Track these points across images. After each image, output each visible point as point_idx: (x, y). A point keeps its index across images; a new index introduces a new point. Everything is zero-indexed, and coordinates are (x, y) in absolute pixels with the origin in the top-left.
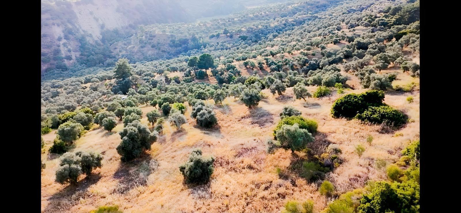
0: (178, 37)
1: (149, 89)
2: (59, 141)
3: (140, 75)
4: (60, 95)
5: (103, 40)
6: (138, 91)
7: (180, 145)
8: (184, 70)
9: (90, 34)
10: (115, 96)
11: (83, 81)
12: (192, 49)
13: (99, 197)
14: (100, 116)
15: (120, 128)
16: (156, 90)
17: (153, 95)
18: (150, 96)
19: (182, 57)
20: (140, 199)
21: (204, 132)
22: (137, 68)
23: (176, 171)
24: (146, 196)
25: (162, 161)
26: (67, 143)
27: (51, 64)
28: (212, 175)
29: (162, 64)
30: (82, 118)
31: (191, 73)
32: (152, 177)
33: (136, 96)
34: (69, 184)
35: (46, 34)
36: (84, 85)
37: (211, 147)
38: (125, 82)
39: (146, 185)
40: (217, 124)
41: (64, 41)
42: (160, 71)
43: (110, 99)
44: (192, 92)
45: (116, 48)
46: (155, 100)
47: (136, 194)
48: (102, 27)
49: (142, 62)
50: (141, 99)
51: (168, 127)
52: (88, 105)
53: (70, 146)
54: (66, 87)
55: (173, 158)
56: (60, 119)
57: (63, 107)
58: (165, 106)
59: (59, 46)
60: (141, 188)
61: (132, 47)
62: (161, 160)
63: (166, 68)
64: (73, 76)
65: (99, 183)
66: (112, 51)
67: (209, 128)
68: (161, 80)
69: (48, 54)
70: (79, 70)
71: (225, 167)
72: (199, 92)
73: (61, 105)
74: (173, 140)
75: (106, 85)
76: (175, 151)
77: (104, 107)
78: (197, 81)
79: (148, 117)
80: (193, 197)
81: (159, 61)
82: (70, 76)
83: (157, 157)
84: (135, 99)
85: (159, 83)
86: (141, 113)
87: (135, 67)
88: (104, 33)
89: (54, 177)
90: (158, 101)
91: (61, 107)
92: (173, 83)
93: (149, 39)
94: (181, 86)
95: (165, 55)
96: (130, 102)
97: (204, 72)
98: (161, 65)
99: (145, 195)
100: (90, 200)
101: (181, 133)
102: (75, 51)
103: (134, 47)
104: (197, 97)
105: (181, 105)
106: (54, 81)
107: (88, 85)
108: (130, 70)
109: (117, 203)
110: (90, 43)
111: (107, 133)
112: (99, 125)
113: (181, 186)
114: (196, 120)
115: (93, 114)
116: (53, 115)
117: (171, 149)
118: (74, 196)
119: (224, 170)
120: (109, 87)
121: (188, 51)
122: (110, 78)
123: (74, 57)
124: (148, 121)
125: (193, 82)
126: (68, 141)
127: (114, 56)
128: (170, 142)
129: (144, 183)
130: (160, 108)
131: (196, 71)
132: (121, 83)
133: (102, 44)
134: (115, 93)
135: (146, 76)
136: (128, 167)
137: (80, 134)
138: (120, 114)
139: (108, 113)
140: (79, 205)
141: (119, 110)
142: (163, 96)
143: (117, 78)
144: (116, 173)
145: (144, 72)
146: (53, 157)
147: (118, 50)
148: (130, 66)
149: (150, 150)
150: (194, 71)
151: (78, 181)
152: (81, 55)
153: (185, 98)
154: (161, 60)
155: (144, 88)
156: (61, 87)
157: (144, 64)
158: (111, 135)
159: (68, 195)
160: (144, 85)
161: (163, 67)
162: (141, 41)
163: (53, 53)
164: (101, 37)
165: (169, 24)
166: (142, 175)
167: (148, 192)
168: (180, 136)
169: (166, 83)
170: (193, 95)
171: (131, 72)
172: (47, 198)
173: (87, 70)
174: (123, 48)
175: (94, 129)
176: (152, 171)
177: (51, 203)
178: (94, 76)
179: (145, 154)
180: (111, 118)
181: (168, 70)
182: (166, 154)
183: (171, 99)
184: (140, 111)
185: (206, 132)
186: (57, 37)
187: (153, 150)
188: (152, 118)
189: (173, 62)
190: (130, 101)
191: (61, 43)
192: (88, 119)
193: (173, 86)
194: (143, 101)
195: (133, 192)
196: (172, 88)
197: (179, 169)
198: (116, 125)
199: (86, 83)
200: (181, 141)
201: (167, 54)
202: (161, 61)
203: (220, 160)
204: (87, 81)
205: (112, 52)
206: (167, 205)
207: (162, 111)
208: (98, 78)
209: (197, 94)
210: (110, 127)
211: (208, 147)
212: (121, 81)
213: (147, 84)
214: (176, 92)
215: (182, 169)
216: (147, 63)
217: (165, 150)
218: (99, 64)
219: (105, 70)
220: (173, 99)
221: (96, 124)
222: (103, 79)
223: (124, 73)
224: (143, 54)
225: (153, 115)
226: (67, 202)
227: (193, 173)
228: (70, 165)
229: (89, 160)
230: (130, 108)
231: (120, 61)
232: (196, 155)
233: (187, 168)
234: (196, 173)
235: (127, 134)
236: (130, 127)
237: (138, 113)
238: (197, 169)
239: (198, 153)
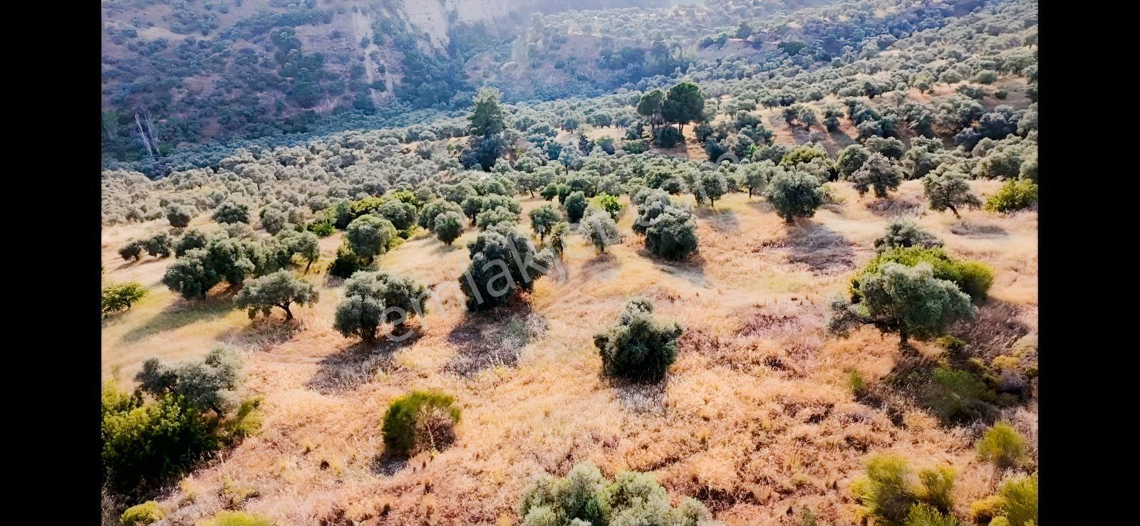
0: (622, 42)
1: (541, 162)
2: (347, 252)
3: (524, 129)
4: (356, 162)
5: (452, 49)
6: (516, 163)
7: (600, 291)
8: (626, 123)
9: (427, 34)
10: (465, 173)
11: (404, 137)
12: (651, 74)
13: (413, 374)
14: (431, 209)
15: (470, 236)
16: (557, 164)
17: (549, 175)
18: (541, 175)
19: (624, 94)
20: (500, 393)
21: (661, 266)
22: (518, 114)
23: (585, 346)
24: (513, 388)
25: (556, 320)
26: (363, 260)
27: (345, 98)
28: (673, 366)
29: (575, 106)
30: (396, 211)
31: (643, 130)
32: (530, 351)
33: (512, 175)
34: (359, 339)
35: (339, 30)
36: (404, 146)
37: (677, 302)
38: (489, 144)
39: (515, 366)
40: (697, 253)
41: (373, 48)
42: (569, 122)
43: (454, 178)
44: (641, 174)
45: (476, 68)
46: (551, 184)
47: (491, 381)
48: (452, 17)
49: (530, 101)
50: (521, 181)
51: (576, 245)
52: (410, 186)
53: (368, 265)
54: (371, 146)
55: (581, 316)
56: (353, 211)
57: (361, 186)
58: (575, 201)
59: (362, 59)
60: (504, 370)
61: (511, 66)
62: (554, 318)
63: (585, 118)
64: (385, 125)
65: (417, 347)
66: (468, 73)
67: (676, 260)
68: (571, 144)
69: (339, 75)
70: (397, 114)
71: (706, 353)
72: (658, 172)
73: (358, 183)
74: (585, 277)
75: (448, 148)
76: (588, 302)
77: (440, 194)
78: (655, 151)
79: (533, 218)
80: (622, 407)
81: (568, 101)
82: (379, 125)
83: (545, 311)
84: (508, 181)
85: (565, 150)
86: (518, 210)
87: (514, 112)
88: (454, 31)
89: (332, 320)
90: (558, 188)
91: (357, 186)
92: (598, 151)
93: (551, 48)
94: (616, 161)
95: (585, 87)
96: (497, 186)
97: (676, 129)
98: (573, 108)
99: (508, 386)
100: (396, 377)
101: (606, 264)
102: (394, 71)
103: (516, 66)
104: (652, 185)
105: (612, 200)
106: (348, 132)
107: (413, 146)
108: (502, 115)
109: (448, 392)
110: (423, 55)
111: (442, 248)
112: (427, 230)
113: (593, 379)
114: (644, 238)
115: (418, 206)
116: (341, 200)
117: (579, 296)
118: (366, 364)
119: (704, 360)
120: (455, 153)
121: (640, 79)
122: (459, 134)
123: (389, 86)
124: (533, 230)
125: (645, 152)
126: (364, 255)
127: (471, 85)
128: (577, 281)
129: (511, 361)
130: (563, 203)
131: (656, 126)
132: (480, 145)
133: (447, 56)
134: (467, 168)
135: (536, 131)
136: (479, 323)
137: (388, 242)
138: (472, 210)
139: (447, 205)
140: (375, 385)
141: (471, 201)
142: (572, 176)
143: (474, 133)
144: (453, 332)
145: (533, 122)
146: (336, 282)
147: (480, 72)
148: (505, 107)
149: (530, 293)
150: (651, 126)
151: (376, 336)
152: (404, 80)
153: (623, 186)
154: (573, 98)
155: (529, 158)
156: (359, 146)
157: (536, 107)
158: (450, 251)
159: (356, 361)
160: (529, 152)
161: (578, 115)
162: (533, 52)
163: (349, 75)
164: (448, 40)
165: (601, 12)
166: (507, 343)
167: (517, 381)
168: (603, 270)
169: (581, 152)
170: (644, 180)
171: (505, 121)
172: (317, 360)
173: (413, 115)
174: (491, 68)
175: (418, 239)
176: (532, 339)
177: (323, 371)
178: (426, 128)
179: (518, 299)
180: (454, 214)
181: (588, 121)
182: (565, 306)
183: (590, 186)
184: (517, 206)
185: (666, 267)
186: (359, 39)
187: (537, 293)
188: (542, 222)
189: (603, 104)
190: (498, 182)
191: (368, 51)
192: (407, 215)
193: (597, 156)
194: (527, 187)
195: (486, 375)
196: (594, 163)
197: (592, 341)
198: (462, 232)
199: (409, 141)
200: (605, 282)
201: (589, 85)
202: (574, 101)
203: (696, 337)
204: (413, 137)
205: (467, 77)
206: (557, 414)
207: (566, 212)
208: (434, 132)
209: (653, 177)
210: (449, 234)
211: (668, 302)
212: (481, 141)
213: (538, 150)
214: (602, 170)
215: (601, 341)
216: (542, 105)
217: (565, 298)
218: (440, 102)
219: (450, 115)
220: (594, 187)
221: (421, 229)
222: (443, 134)
223: (488, 123)
224: (534, 83)
225: (544, 216)
226: (352, 373)
227: (626, 353)
228: (364, 298)
229: (402, 294)
230: (494, 197)
231: (483, 94)
232: (636, 311)
233: (612, 339)
234: (634, 353)
235: (484, 249)
236: (491, 234)
237: (512, 208)
238: (635, 344)
239: (642, 307)
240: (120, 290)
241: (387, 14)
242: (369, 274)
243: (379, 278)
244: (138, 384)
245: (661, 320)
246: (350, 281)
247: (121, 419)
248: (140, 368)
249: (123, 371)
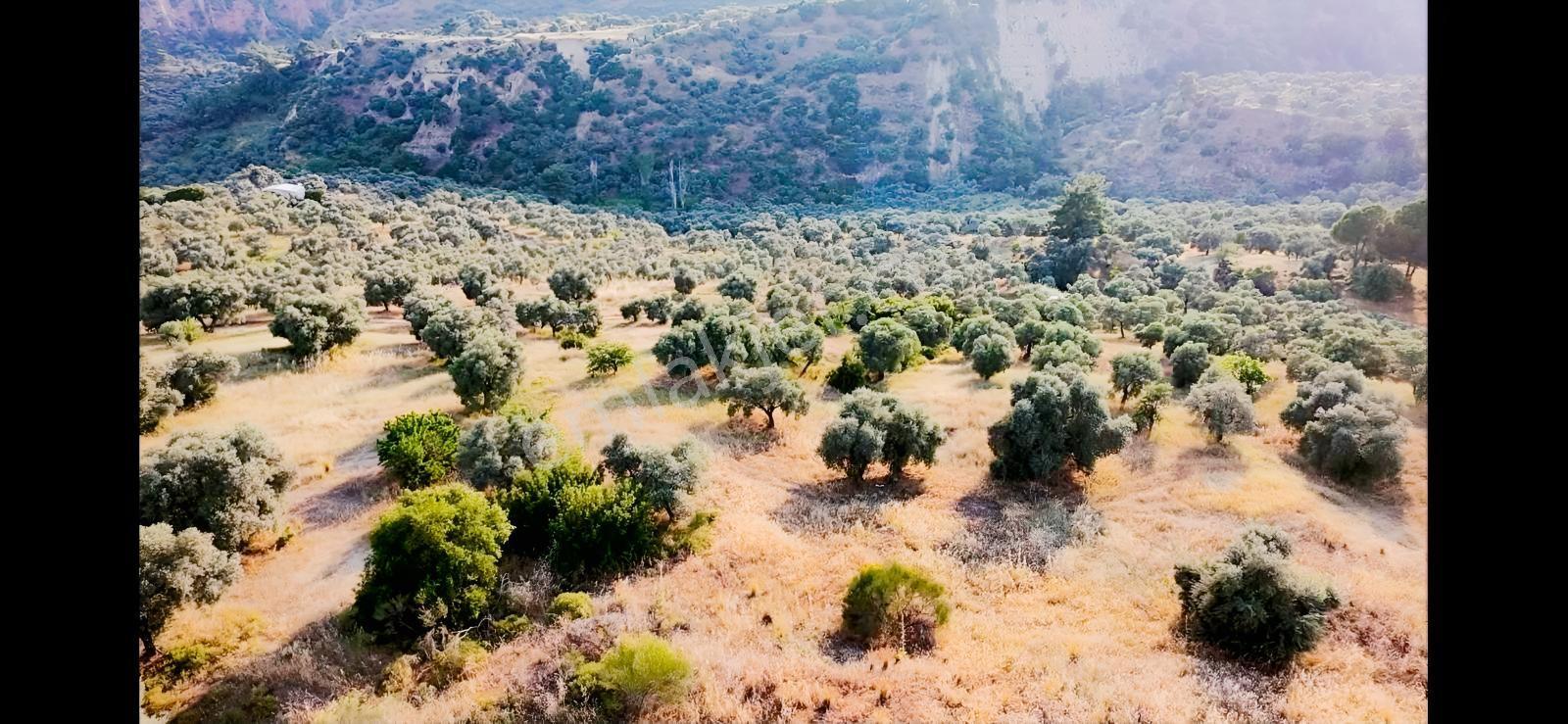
0: (1324, 125)
1: (1146, 289)
2: (854, 360)
3: (1130, 238)
4: (891, 250)
5: (1049, 117)
6: (1108, 285)
7: (1202, 500)
8: (1305, 250)
9: (1019, 94)
10: (1030, 286)
11: (958, 226)
12: (1374, 178)
13: (901, 541)
14: (972, 326)
15: (1017, 374)
16: (1172, 296)
17: (1155, 310)
18: (1143, 309)
19: (1310, 205)
20: (1011, 604)
21: (1321, 489)
22: (1126, 215)
23: (1157, 576)
24: (1030, 605)
25: (1118, 524)
26: (871, 374)
27: (896, 168)
28: (1307, 656)
29: (1222, 216)
30: (926, 320)
31: (1334, 266)
32: (1066, 558)
33: (1096, 301)
34: (843, 474)
35: (909, 82)
36: (954, 238)
37: (1339, 554)
38: (1074, 252)
39: (1042, 572)
40: (1397, 482)
41: (945, 106)
42: (1205, 237)
43: (1012, 290)
44: (1316, 334)
45: (1078, 145)
46: (1156, 323)
47: (1002, 583)
48: (1060, 73)
49: (1148, 199)
50: (1110, 311)
51: (1177, 423)
52: (951, 291)
53: (875, 382)
54: (913, 231)
55: (1162, 530)
56: (873, 309)
57: (889, 280)
58: (1188, 355)
59: (928, 120)
60: (1024, 573)
61: (1131, 146)
62: (1116, 520)
63: (1234, 234)
64: (937, 207)
65: (913, 505)
66: (1064, 151)
67: (1352, 485)
68: (1201, 270)
69: (896, 138)
70: (957, 195)
71: (1378, 655)
72: (1349, 337)
73: (887, 275)
74: (1181, 472)
75: (1014, 250)
76: (1177, 512)
77: (989, 309)
78: (1350, 302)
79: (1116, 368)
80: (1198, 689)
81: (1213, 205)
82: (933, 206)
83: (1105, 505)
84: (1089, 307)
85: (1189, 279)
86: (1096, 351)
87: (1121, 212)
88: (1058, 92)
89: (818, 442)
90: (1166, 331)
91: (885, 280)
92: (1245, 288)
93: (1203, 125)
94: (1275, 306)
95: (1246, 188)
96: (1072, 311)
97: (1398, 273)
98: (1217, 217)
99: (1025, 598)
100: (876, 537)
101: (1222, 461)
102: (965, 139)
103: (1139, 146)
104: (1333, 356)
105: (1254, 366)
106: (890, 210)
107: (969, 239)
108: (1102, 214)
109: (938, 579)
110: (1007, 120)
111: (976, 382)
112: (961, 355)
113: (1161, 631)
114: (1298, 436)
115: (955, 319)
116: (863, 294)
117: (1165, 499)
118: (844, 509)
119: (1371, 665)
120: (1022, 257)
121: (1347, 185)
122: (1032, 231)
123: (954, 157)
124: (1112, 384)
125: (1331, 302)
126: (874, 368)
127: (1064, 167)
128: (1165, 475)
129: (1039, 563)
130: (1168, 356)
131: (1361, 263)
132: (1060, 252)
133: (1041, 126)
134: (1034, 279)
135: (1148, 243)
136: (1004, 497)
137: (907, 359)
138: (1028, 339)
139: (996, 325)
140: (849, 539)
141: (1030, 327)
142: (1193, 317)
143: (1055, 233)
144: (965, 499)
145: (1148, 230)
146: (832, 395)
147: (1083, 151)
148: (1109, 204)
149: (1088, 474)
150: (1351, 261)
151: (864, 476)
152: (975, 152)
153: (1278, 348)
154: (1221, 202)
155: (1129, 280)
156: (898, 229)
157: (1156, 208)
158: (985, 388)
159: (833, 501)
160: (1131, 272)
161: (1225, 227)
162: (1170, 130)
163: (907, 138)
164: (1046, 104)
165: (1301, 77)
166: (1037, 536)
167: (1038, 594)
168: (1213, 469)
169: (1217, 285)
170: (1321, 345)
171: (1103, 223)
172: (789, 486)
173: (977, 199)
174: (1100, 146)
175: (945, 362)
176: (1075, 541)
177: (792, 502)
178: (990, 218)
179: (1068, 479)
180: (1001, 339)
181: (1239, 240)
182: (1139, 507)
183: (1220, 337)
184: (1096, 346)
185: (1329, 492)
186: (930, 94)
187: (1098, 477)
188: (1128, 378)
189: (1269, 218)
190: (1073, 307)
191: (937, 111)
192: (939, 328)
193: (1243, 295)
194: (1115, 321)
195: (997, 572)
196: (1234, 303)
197: (1174, 572)
198: (1008, 365)
199: (962, 231)
200: (1212, 487)
201: (1253, 184)
202: (1222, 206)
203: (1363, 622)
204: (969, 227)
205: (1062, 156)
206: (1089, 663)
207: (1170, 369)
208: (1000, 225)
209: (1338, 343)
210: (989, 365)
211: (1323, 550)
212: (1062, 246)
213: (1147, 272)
214: (1246, 317)
215: (1185, 577)
216: (1168, 206)
217: (1141, 495)
218: (1016, 185)
219: (1026, 205)
220: (1226, 340)
221: (953, 350)
222: (1008, 231)
223: (1079, 222)
224: (1162, 174)
225: (1133, 368)
226: (825, 515)
227: (1227, 608)
228: (861, 423)
229: (910, 430)
230: (1064, 326)
231: (1081, 181)
232: (1260, 548)
233: (1207, 580)
234: (1241, 613)
235: (1034, 396)
236: (1048, 376)
237: (1087, 348)
238: (1247, 599)
239: (1272, 544)
240: (611, 350)
241: (972, 65)
242: (874, 393)
243: (886, 403)
244: (604, 458)
245: (1301, 574)
246: (849, 398)
247: (579, 492)
248: (609, 442)
249: (594, 439)
